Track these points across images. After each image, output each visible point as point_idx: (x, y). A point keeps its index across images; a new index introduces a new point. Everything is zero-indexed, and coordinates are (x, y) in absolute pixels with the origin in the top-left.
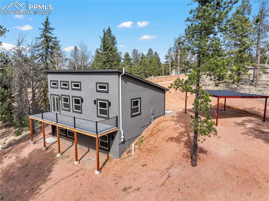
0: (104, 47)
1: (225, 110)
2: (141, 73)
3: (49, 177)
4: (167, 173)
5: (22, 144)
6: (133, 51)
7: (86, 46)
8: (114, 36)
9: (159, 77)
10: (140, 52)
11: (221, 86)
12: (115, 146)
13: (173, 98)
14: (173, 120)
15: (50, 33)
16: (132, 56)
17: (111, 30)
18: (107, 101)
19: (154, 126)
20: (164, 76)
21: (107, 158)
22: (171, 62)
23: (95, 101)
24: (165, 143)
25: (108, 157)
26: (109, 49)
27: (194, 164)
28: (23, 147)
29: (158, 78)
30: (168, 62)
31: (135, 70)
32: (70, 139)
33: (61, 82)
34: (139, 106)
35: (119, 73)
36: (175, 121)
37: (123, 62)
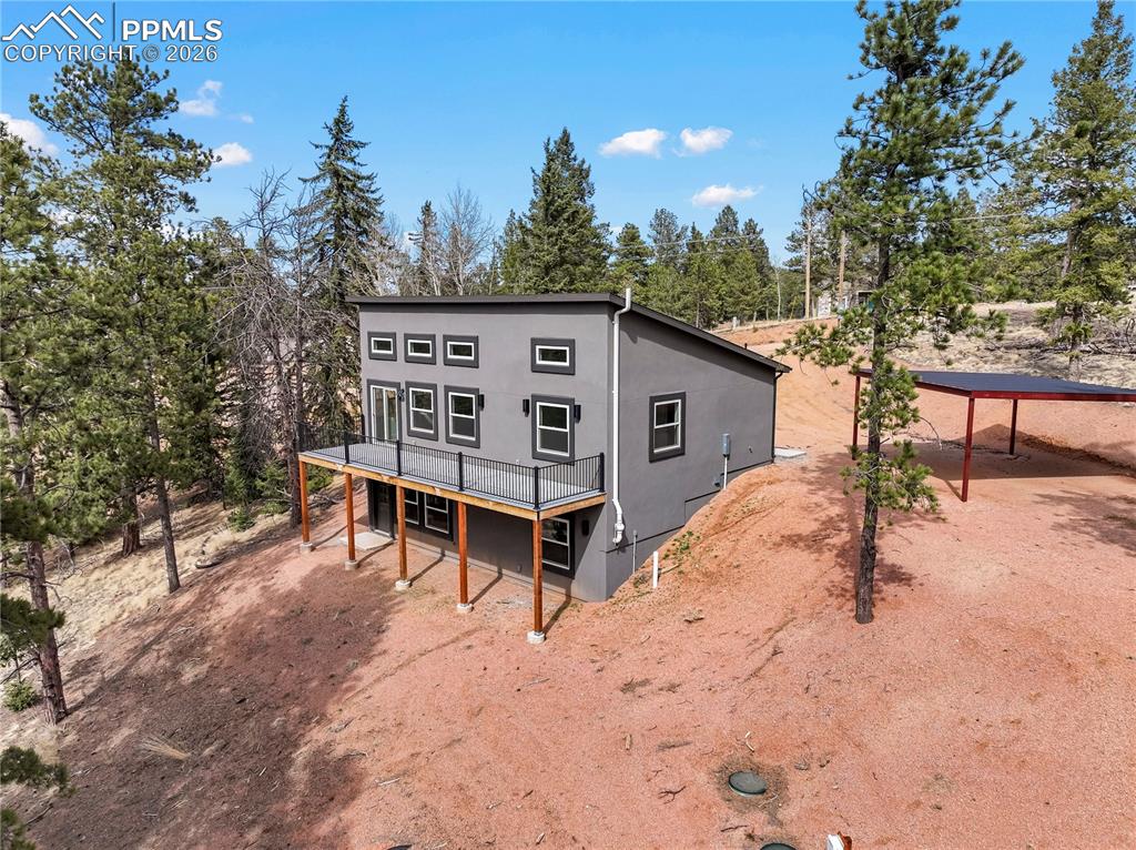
0: (547, 210)
1: (1011, 452)
2: (688, 308)
3: (380, 647)
4: (771, 643)
5: (272, 551)
6: (657, 217)
7: (476, 203)
8: (583, 162)
9: (760, 324)
10: (682, 221)
11: (1009, 359)
12: (594, 557)
13: (811, 405)
14: (801, 480)
15: (352, 160)
16: (649, 236)
17: (571, 141)
18: (570, 401)
19: (733, 497)
20: (783, 321)
21: (564, 599)
22: (813, 263)
23: (526, 402)
24: (768, 553)
25: (569, 596)
26: (565, 216)
27: (864, 615)
28: (278, 560)
29: (755, 330)
30: (799, 261)
31: (663, 294)
32: (435, 538)
33: (407, 337)
34: (678, 422)
35: (612, 307)
36: (810, 483)
37: (616, 265)
